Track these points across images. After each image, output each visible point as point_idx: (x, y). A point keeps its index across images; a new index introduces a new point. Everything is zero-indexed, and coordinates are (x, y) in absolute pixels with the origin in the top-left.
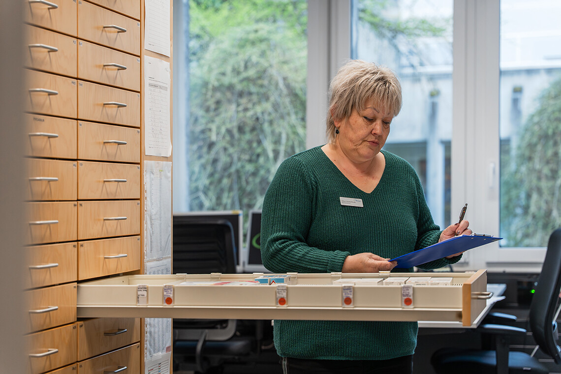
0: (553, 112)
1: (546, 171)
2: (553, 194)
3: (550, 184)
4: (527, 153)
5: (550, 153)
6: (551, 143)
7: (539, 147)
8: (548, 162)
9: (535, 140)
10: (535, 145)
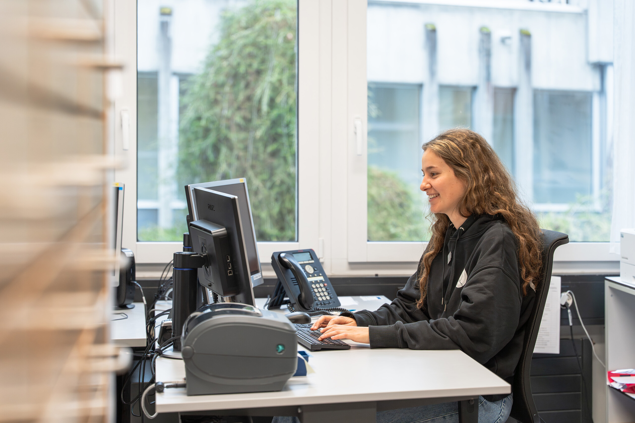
0: (245, 46)
1: (238, 119)
2: (246, 149)
3: (242, 135)
4: (212, 95)
5: (241, 97)
6: (242, 84)
7: (227, 89)
8: (239, 108)
9: (221, 78)
10: (222, 85)
